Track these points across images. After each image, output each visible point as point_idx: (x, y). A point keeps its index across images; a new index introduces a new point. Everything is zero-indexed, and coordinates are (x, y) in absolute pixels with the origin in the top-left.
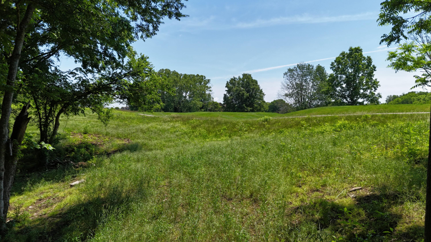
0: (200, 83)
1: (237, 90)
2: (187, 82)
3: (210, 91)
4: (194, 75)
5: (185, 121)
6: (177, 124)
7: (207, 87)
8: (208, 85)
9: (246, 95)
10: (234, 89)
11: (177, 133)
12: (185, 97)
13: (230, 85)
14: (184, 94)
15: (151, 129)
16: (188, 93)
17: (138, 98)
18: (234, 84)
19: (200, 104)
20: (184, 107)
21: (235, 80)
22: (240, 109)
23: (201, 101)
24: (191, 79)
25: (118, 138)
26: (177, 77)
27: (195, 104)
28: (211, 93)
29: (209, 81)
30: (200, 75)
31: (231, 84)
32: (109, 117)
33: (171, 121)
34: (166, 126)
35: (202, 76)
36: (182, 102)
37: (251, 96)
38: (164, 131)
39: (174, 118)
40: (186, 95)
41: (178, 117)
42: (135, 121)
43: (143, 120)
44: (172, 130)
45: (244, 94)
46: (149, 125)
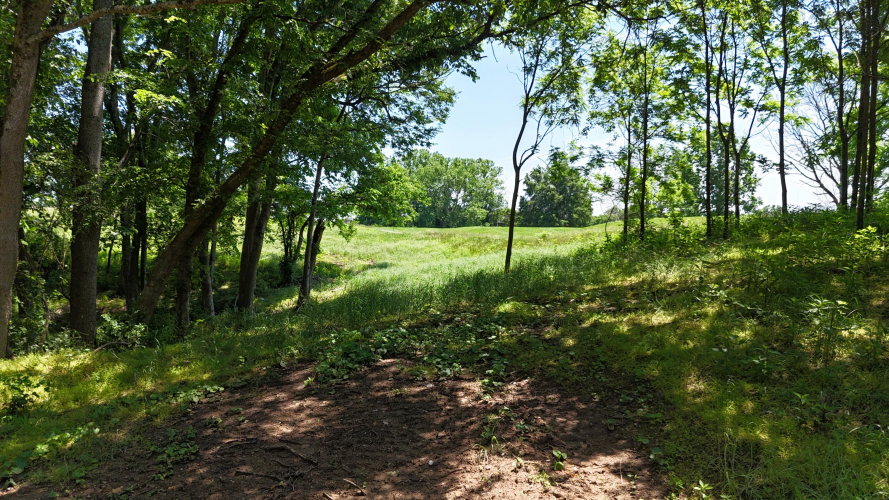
0: (484, 173)
1: (543, 189)
2: (459, 173)
3: (502, 188)
4: (472, 161)
5: (444, 239)
6: (434, 242)
7: (497, 181)
8: (499, 178)
9: (559, 197)
10: (538, 187)
11: (433, 253)
12: (456, 200)
13: (533, 181)
14: (454, 196)
15: (400, 248)
16: (462, 192)
17: (387, 209)
18: (538, 179)
19: (481, 213)
20: (453, 218)
21: (540, 172)
22: (546, 223)
23: (485, 208)
24: (466, 168)
25: (360, 258)
26: (442, 163)
27: (473, 214)
28: (503, 192)
29: (500, 169)
30: (484, 159)
31: (534, 177)
32: (352, 232)
33: (426, 239)
34: (418, 245)
35: (488, 162)
36: (451, 209)
37: (567, 199)
38: (417, 250)
39: (430, 234)
40: (458, 196)
41: (435, 234)
42: (378, 239)
43: (387, 237)
44: (427, 250)
45: (553, 195)
46: (397, 244)
